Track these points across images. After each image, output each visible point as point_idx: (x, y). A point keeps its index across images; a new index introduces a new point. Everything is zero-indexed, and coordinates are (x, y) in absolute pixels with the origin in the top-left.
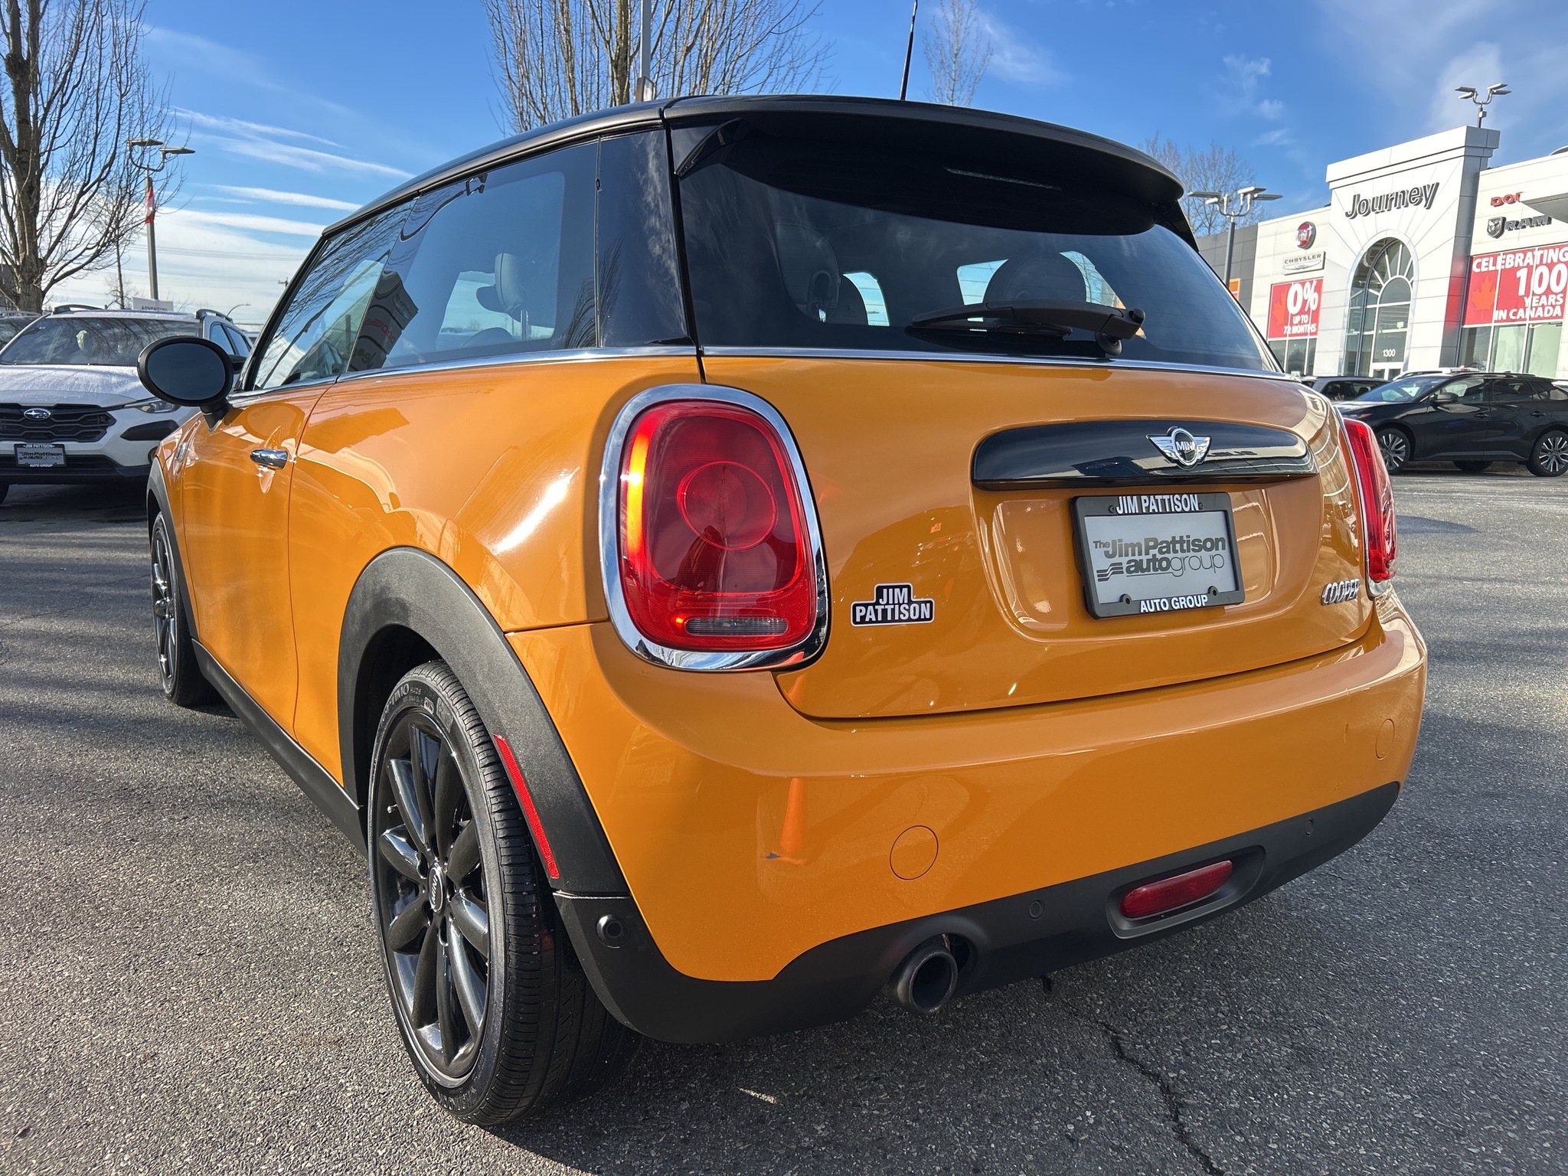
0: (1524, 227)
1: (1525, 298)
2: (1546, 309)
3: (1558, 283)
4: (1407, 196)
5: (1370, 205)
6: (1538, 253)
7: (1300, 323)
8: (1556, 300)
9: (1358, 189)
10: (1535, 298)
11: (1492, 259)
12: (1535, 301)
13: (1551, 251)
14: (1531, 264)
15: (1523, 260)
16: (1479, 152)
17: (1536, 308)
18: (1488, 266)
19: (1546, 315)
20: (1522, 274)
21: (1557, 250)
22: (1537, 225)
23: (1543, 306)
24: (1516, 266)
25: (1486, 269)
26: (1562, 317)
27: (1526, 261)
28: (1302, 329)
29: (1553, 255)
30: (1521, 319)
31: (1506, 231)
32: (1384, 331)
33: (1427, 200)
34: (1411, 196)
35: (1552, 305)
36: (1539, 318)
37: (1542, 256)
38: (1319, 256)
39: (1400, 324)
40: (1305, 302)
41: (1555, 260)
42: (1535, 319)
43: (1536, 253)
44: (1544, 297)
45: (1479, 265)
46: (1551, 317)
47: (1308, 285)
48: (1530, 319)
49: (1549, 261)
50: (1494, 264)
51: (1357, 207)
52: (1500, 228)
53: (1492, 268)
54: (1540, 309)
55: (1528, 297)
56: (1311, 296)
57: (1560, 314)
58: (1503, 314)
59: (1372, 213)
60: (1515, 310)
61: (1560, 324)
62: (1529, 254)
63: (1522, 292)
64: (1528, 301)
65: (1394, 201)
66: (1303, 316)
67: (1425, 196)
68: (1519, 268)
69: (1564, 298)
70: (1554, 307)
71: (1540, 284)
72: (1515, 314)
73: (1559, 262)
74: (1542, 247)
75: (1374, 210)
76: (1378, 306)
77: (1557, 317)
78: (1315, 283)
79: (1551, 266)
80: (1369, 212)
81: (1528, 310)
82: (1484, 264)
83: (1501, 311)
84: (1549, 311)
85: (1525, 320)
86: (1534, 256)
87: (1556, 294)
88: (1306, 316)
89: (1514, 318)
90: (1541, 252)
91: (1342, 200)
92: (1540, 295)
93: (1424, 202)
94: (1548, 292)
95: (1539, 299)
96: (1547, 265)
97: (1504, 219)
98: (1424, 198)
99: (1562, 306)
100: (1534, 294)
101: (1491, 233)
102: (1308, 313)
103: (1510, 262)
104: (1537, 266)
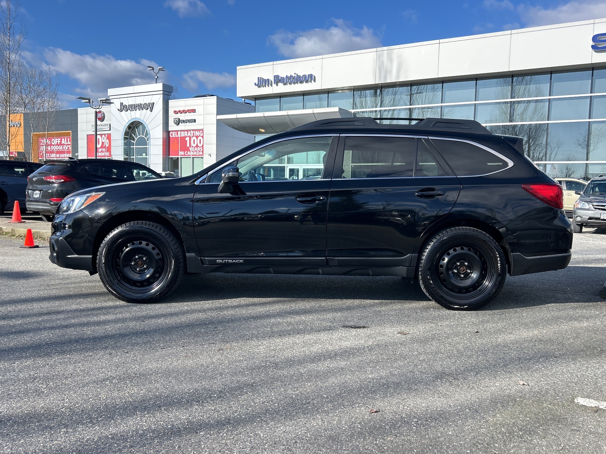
0: (186, 122)
1: (190, 148)
2: (197, 152)
3: (200, 143)
4: (142, 106)
5: (128, 107)
6: (192, 132)
7: (102, 152)
8: (200, 149)
9: (122, 100)
10: (193, 148)
11: (176, 133)
12: (193, 149)
13: (196, 132)
14: (190, 136)
15: (187, 134)
16: (167, 93)
17: (194, 151)
18: (175, 135)
19: (197, 154)
20: (188, 139)
21: (198, 132)
22: (191, 122)
23: (196, 151)
24: (185, 136)
25: (174, 136)
26: (203, 155)
27: (188, 135)
28: (103, 154)
29: (197, 133)
30: (189, 155)
31: (180, 123)
32: (138, 157)
33: (150, 108)
34: (144, 106)
35: (199, 151)
36: (195, 155)
37: (194, 133)
38: (107, 125)
39: (144, 154)
40: (103, 143)
41: (198, 135)
42: (193, 155)
43: (191, 132)
44: (196, 148)
45: (172, 134)
46: (199, 155)
47: (103, 136)
48: (192, 155)
49: (196, 135)
50: (177, 135)
51: (122, 107)
52: (178, 122)
53: (176, 136)
54: (195, 152)
55: (191, 147)
56: (106, 142)
57: (202, 154)
58: (182, 153)
59: (129, 111)
60: (187, 152)
61: (202, 158)
62: (189, 132)
63: (188, 145)
64: (191, 149)
65: (137, 107)
66: (103, 149)
67: (150, 107)
68: (186, 137)
69: (203, 148)
70: (200, 151)
71: (194, 143)
72: (187, 153)
73: (200, 136)
74: (193, 130)
75: (130, 110)
76: (134, 147)
77: (201, 155)
78: (106, 135)
79: (197, 137)
80: (127, 110)
81: (191, 152)
82: (173, 134)
83: (182, 152)
84: (198, 153)
85: (190, 155)
86: (191, 133)
87: (200, 147)
88: (104, 149)
89: (186, 155)
90: (193, 132)
91: (116, 104)
92: (195, 147)
93: (149, 109)
94: (197, 146)
95: (195, 148)
96: (195, 136)
97: (179, 119)
98: (149, 107)
99: (203, 151)
100: (192, 147)
101: (175, 123)
102: (105, 147)
103: (183, 134)
104: (192, 137)
